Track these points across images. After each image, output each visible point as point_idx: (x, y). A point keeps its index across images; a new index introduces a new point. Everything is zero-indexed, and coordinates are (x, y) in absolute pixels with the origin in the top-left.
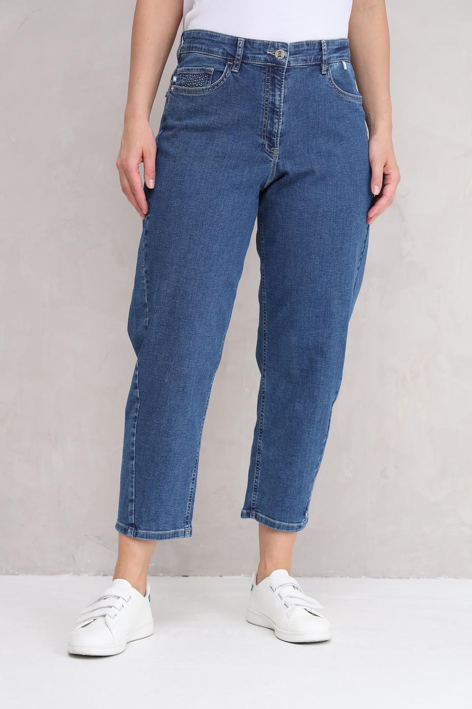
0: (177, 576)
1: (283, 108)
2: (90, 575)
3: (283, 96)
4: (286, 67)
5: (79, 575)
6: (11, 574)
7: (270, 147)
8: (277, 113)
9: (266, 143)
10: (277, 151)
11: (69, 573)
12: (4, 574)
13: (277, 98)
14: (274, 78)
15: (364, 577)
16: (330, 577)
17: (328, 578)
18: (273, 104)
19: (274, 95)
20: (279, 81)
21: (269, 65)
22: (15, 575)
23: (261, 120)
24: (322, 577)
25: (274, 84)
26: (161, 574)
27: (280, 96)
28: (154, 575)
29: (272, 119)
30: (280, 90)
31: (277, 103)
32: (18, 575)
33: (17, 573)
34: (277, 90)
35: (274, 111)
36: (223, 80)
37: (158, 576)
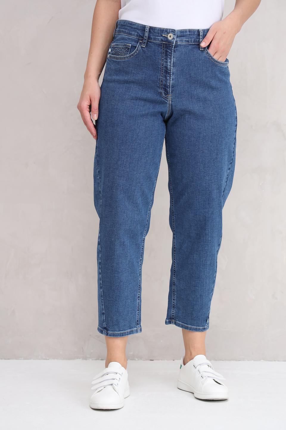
0: (147, 360)
1: (173, 70)
2: (93, 360)
3: (172, 62)
4: (174, 44)
5: (86, 360)
6: (44, 359)
7: (166, 94)
8: (169, 73)
9: (163, 92)
10: (170, 97)
11: (80, 359)
12: (40, 359)
13: (169, 64)
14: (167, 51)
15: (262, 360)
16: (241, 360)
17: (240, 361)
18: (166, 67)
19: (167, 62)
20: (170, 53)
21: (164, 44)
22: (47, 359)
23: (159, 78)
24: (236, 360)
25: (167, 55)
26: (137, 359)
27: (170, 62)
28: (132, 360)
29: (166, 77)
30: (171, 59)
31: (169, 67)
32: (49, 359)
33: (48, 358)
34: (168, 59)
35: (167, 72)
36: (136, 52)
37: (135, 360)
